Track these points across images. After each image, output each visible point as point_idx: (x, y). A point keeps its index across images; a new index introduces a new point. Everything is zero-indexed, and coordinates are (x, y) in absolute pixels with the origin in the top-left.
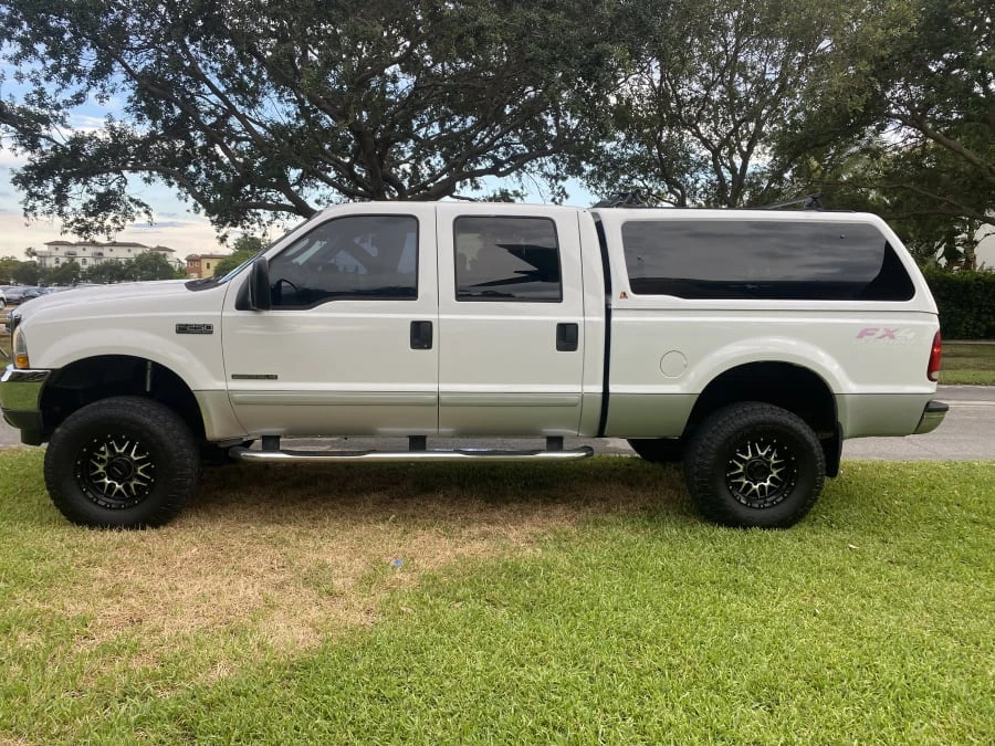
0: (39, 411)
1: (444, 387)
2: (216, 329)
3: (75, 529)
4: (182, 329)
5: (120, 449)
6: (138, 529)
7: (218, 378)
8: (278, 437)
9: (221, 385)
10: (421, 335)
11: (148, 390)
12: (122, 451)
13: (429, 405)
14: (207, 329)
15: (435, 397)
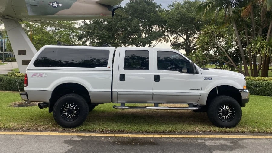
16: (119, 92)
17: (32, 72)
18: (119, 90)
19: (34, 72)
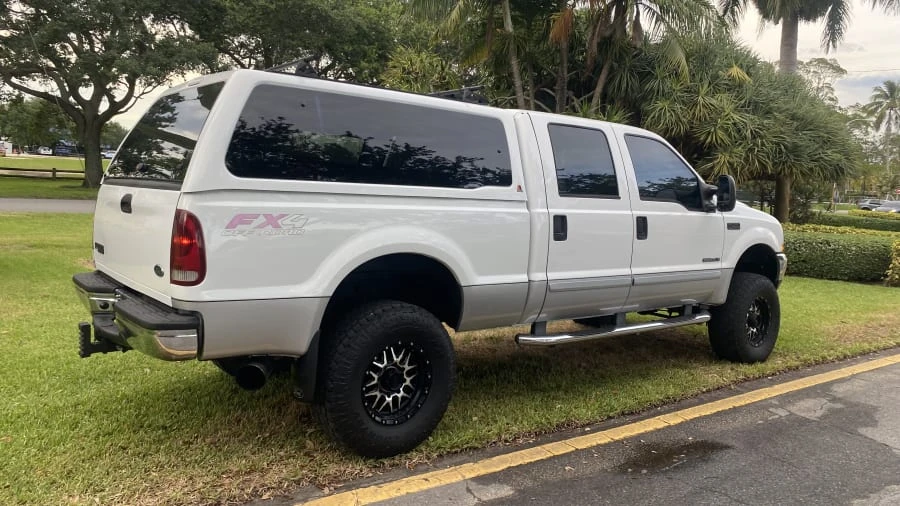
16: (550, 284)
17: (229, 208)
18: (552, 276)
19: (242, 208)
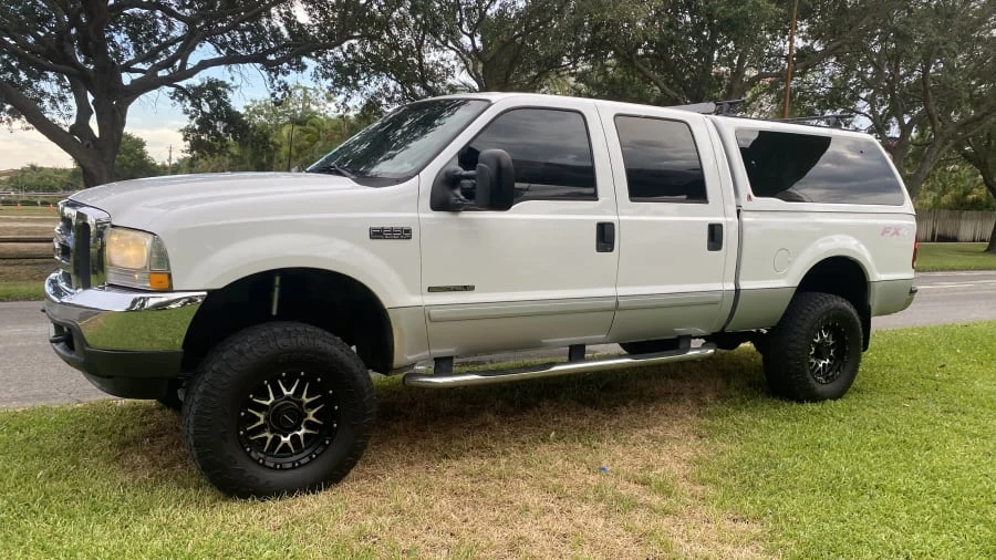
0: (182, 350)
1: (623, 291)
2: (414, 234)
3: (236, 505)
4: (377, 234)
5: (289, 391)
6: (320, 490)
7: (413, 293)
8: (451, 358)
9: (416, 300)
10: (605, 236)
11: (274, 313)
12: (292, 392)
13: (608, 310)
14: (405, 234)
15: (614, 301)
